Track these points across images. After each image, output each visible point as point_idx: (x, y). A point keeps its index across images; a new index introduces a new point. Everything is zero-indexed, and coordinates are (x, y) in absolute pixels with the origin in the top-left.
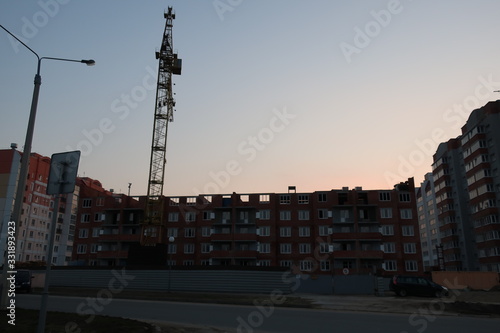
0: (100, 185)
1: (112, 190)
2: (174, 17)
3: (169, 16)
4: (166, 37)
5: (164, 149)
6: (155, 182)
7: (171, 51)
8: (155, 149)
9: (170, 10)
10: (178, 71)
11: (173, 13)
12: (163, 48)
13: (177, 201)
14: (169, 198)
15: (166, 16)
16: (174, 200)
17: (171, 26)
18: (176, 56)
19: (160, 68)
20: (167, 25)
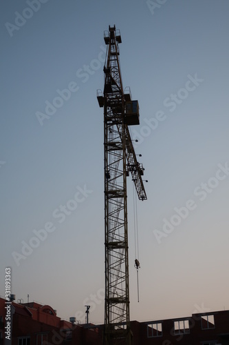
0: (53, 313)
1: (73, 319)
2: (119, 39)
3: (112, 39)
4: (107, 71)
5: (124, 245)
6: (116, 301)
7: (121, 91)
8: (110, 246)
9: (112, 30)
10: (135, 120)
11: (117, 34)
12: (108, 88)
13: (159, 327)
14: (145, 324)
15: (107, 41)
16: (154, 326)
17: (117, 54)
18: (128, 96)
19: (106, 119)
20: (111, 54)
